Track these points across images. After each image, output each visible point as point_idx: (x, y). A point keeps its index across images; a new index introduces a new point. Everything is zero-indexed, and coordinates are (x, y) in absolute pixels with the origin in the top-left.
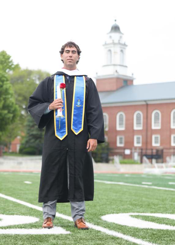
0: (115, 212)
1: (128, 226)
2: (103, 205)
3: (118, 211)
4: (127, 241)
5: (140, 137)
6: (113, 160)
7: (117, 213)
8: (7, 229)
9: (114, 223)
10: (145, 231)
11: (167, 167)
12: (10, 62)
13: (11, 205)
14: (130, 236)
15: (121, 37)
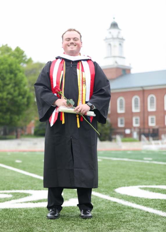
0: (126, 185)
1: (139, 198)
2: (114, 179)
3: (129, 184)
4: (141, 210)
5: (138, 118)
6: (115, 139)
7: (128, 186)
8: (38, 203)
9: (127, 195)
10: (154, 202)
11: (162, 144)
12: (23, 57)
13: (36, 181)
14: (143, 205)
15: (119, 33)
